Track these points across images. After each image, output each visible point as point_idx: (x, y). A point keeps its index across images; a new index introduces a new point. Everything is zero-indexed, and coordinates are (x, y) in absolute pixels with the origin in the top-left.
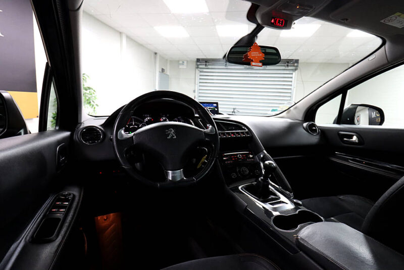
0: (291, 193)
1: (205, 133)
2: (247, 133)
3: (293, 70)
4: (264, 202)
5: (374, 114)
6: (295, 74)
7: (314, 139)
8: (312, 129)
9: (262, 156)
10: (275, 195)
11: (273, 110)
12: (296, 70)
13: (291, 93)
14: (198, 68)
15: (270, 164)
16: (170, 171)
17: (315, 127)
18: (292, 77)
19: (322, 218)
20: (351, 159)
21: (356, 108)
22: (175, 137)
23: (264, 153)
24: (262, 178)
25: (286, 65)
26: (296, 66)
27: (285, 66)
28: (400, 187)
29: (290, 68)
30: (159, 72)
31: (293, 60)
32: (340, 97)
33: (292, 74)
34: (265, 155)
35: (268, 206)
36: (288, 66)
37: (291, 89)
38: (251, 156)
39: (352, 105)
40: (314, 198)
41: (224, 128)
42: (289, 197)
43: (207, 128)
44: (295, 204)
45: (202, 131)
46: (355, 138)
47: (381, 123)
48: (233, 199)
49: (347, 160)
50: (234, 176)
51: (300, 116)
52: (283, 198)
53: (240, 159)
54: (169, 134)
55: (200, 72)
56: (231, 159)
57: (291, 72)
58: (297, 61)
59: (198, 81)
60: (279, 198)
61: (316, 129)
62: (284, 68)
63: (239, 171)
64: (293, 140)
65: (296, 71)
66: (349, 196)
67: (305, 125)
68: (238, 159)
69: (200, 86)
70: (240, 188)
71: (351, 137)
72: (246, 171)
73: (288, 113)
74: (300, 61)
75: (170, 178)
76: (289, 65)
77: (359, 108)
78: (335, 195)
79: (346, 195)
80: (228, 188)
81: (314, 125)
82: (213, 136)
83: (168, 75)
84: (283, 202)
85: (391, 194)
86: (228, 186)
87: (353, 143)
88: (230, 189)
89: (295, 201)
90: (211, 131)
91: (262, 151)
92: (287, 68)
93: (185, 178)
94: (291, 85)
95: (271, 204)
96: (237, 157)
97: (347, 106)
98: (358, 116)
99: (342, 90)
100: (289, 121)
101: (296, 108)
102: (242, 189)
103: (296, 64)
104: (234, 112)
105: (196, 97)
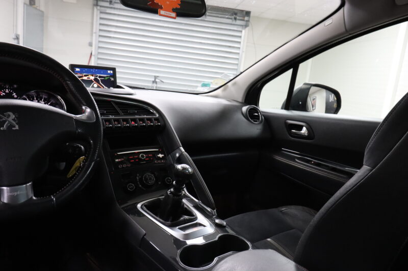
0: (214, 209)
1: (77, 121)
2: (156, 119)
3: (242, 26)
4: (172, 226)
5: (332, 98)
6: (244, 33)
7: (254, 130)
8: (253, 115)
9: (177, 155)
10: (190, 213)
11: (204, 85)
12: (246, 26)
13: (238, 59)
14: (97, 5)
15: (184, 169)
16: (5, 188)
17: (258, 113)
18: (240, 37)
19: (249, 243)
20: (298, 158)
21: (309, 89)
22: (17, 127)
23: (181, 150)
24: (172, 190)
25: (233, 17)
26: (247, 21)
27: (231, 19)
28: (338, 200)
29: (238, 22)
30: (25, 4)
31: (243, 11)
32: (290, 72)
33: (241, 31)
34: (181, 154)
35: (176, 233)
36: (235, 19)
37: (238, 53)
38: (160, 156)
39: (305, 84)
40: (248, 213)
41: (120, 112)
42: (211, 215)
43: (82, 112)
44: (217, 225)
45: (71, 118)
46: (304, 131)
47: (336, 111)
48: (126, 224)
49: (293, 159)
50: (131, 187)
51: (240, 96)
52: (201, 218)
53: (144, 160)
54: (5, 122)
55: (101, 12)
56: (129, 160)
57: (240, 29)
58: (248, 13)
59: (96, 27)
60: (196, 219)
61: (258, 116)
62: (229, 21)
63: (141, 179)
64: (226, 131)
65: (247, 29)
66: (293, 207)
67: (245, 109)
68: (140, 160)
69: (100, 36)
70: (139, 206)
71: (300, 128)
72: (150, 179)
73: (224, 90)
74: (252, 14)
75: (5, 200)
76: (238, 18)
77: (313, 89)
78: (277, 206)
79: (289, 207)
80: (119, 207)
81: (256, 110)
82: (90, 127)
83: (42, 12)
84: (200, 225)
85: (328, 210)
86: (120, 205)
87: (302, 137)
88: (122, 208)
89: (217, 221)
90: (89, 117)
91: (178, 148)
92: (234, 22)
93: (34, 198)
94: (239, 48)
95: (181, 229)
96: (138, 158)
97: (298, 85)
98: (314, 99)
99: (293, 64)
100: (224, 102)
101: (235, 84)
102: (141, 207)
103: (246, 18)
104: (155, 82)
105: (93, 54)
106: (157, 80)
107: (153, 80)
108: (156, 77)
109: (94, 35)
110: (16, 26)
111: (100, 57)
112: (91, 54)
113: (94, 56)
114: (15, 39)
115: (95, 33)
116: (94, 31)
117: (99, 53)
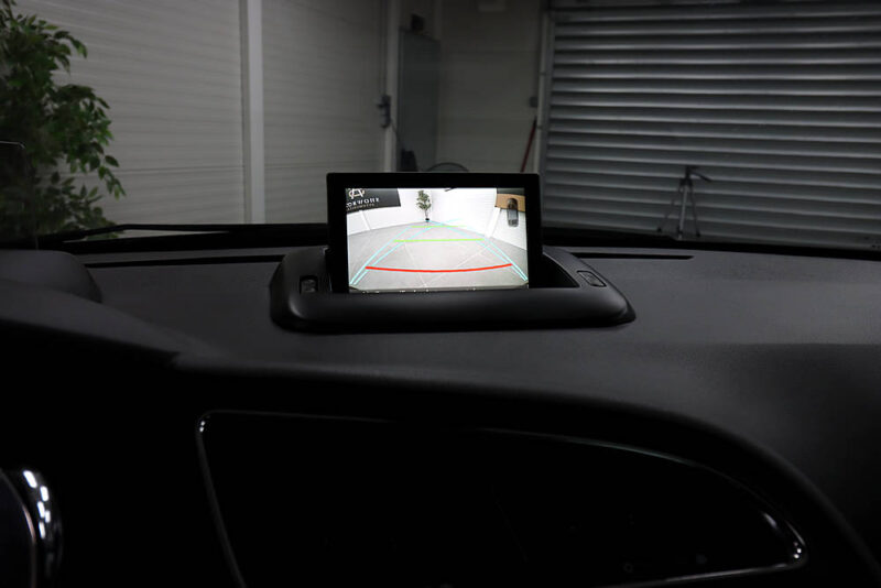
30: (402, 29)
55: (558, 24)
59: (547, 60)
69: (554, 80)
83: (437, 42)
104: (686, 182)
105: (539, 123)
106: (693, 177)
107: (683, 176)
108: (689, 169)
109: (542, 79)
110: (385, 79)
111: (554, 129)
112: (535, 123)
113: (541, 128)
114: (381, 106)
115: (545, 74)
116: (543, 69)
117: (553, 121)
